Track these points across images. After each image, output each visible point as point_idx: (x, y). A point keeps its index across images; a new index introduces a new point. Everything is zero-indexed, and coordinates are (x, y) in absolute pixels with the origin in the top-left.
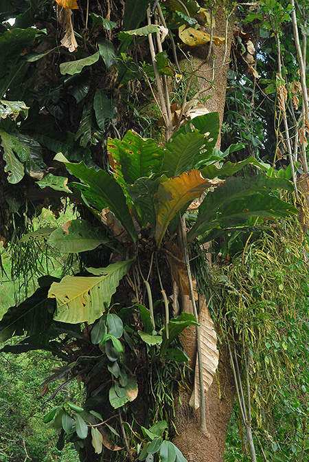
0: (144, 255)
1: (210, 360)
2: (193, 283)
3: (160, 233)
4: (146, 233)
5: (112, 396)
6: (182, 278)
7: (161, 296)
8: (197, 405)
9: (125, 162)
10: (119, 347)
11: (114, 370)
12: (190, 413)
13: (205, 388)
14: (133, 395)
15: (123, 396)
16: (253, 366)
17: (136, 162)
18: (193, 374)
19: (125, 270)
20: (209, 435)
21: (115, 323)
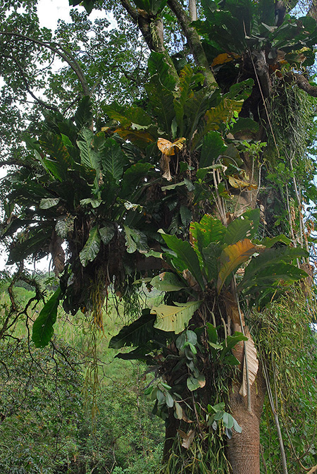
0: (209, 298)
1: (252, 365)
2: (241, 316)
3: (220, 285)
4: (210, 286)
5: (189, 382)
6: (234, 312)
7: (221, 322)
8: (245, 394)
9: (200, 237)
10: (194, 351)
11: (191, 366)
12: (240, 399)
13: (250, 383)
14: (202, 384)
15: (196, 384)
16: (278, 375)
17: (207, 238)
18: (241, 374)
19: (197, 306)
20: (253, 414)
21: (192, 336)
